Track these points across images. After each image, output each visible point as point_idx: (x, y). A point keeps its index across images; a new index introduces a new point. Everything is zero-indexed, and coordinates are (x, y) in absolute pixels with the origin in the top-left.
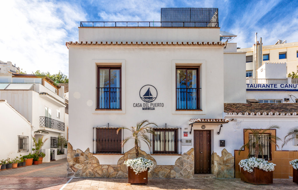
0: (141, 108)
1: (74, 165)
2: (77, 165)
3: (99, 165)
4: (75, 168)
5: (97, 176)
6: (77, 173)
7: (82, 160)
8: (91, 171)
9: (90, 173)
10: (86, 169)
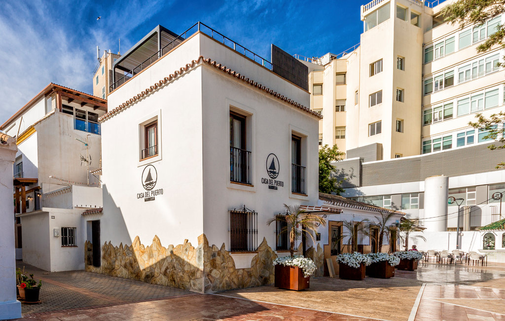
0: (267, 185)
1: (211, 271)
2: (214, 271)
3: (235, 269)
4: (211, 276)
5: (234, 287)
6: (214, 284)
7: (219, 263)
8: (228, 279)
9: (227, 284)
10: (223, 276)
